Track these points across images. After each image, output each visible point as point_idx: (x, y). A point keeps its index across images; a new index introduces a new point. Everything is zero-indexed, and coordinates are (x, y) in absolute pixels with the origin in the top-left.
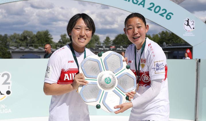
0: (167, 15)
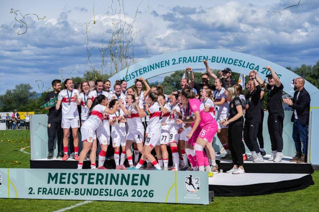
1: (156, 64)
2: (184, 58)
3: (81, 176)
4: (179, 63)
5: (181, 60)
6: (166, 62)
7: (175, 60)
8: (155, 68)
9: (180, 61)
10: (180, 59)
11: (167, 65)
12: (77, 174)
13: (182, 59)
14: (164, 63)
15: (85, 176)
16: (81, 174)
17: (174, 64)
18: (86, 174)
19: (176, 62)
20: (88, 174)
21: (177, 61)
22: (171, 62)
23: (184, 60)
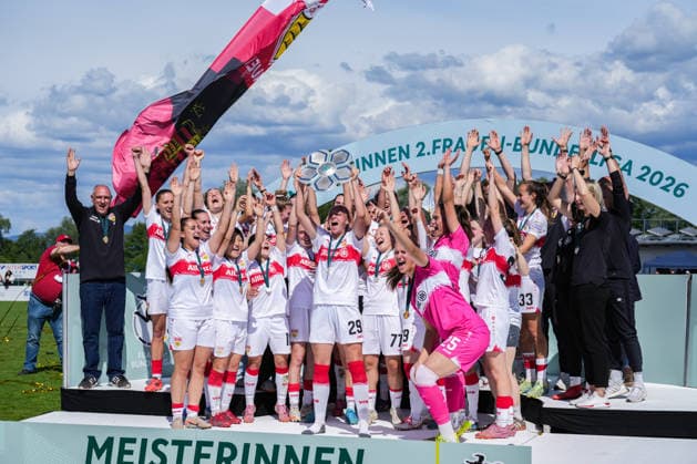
0: (677, 188)
1: (377, 154)
2: (445, 140)
3: (177, 447)
4: (434, 153)
5: (437, 144)
6: (401, 149)
7: (423, 144)
8: (374, 164)
9: (435, 148)
10: (435, 142)
11: (403, 157)
12: (165, 443)
13: (441, 144)
14: (397, 151)
15: (186, 448)
16: (174, 443)
17: (420, 154)
18: (189, 443)
19: (425, 151)
20: (194, 444)
21: (429, 148)
22: (414, 151)
23: (445, 147)
